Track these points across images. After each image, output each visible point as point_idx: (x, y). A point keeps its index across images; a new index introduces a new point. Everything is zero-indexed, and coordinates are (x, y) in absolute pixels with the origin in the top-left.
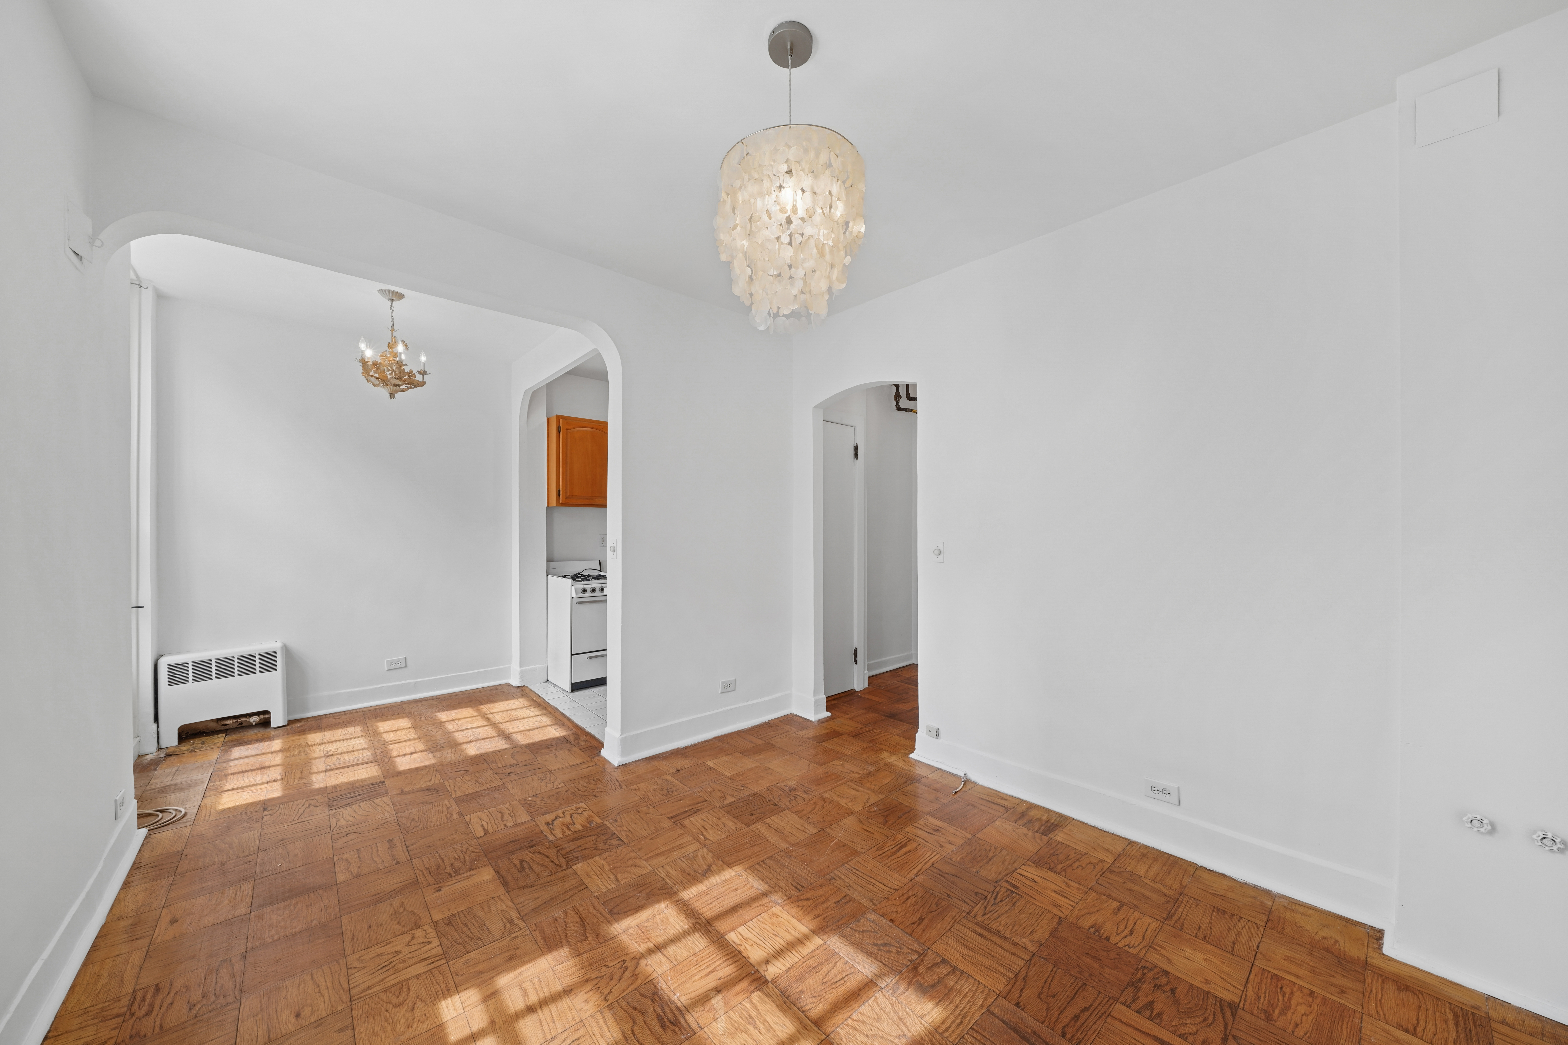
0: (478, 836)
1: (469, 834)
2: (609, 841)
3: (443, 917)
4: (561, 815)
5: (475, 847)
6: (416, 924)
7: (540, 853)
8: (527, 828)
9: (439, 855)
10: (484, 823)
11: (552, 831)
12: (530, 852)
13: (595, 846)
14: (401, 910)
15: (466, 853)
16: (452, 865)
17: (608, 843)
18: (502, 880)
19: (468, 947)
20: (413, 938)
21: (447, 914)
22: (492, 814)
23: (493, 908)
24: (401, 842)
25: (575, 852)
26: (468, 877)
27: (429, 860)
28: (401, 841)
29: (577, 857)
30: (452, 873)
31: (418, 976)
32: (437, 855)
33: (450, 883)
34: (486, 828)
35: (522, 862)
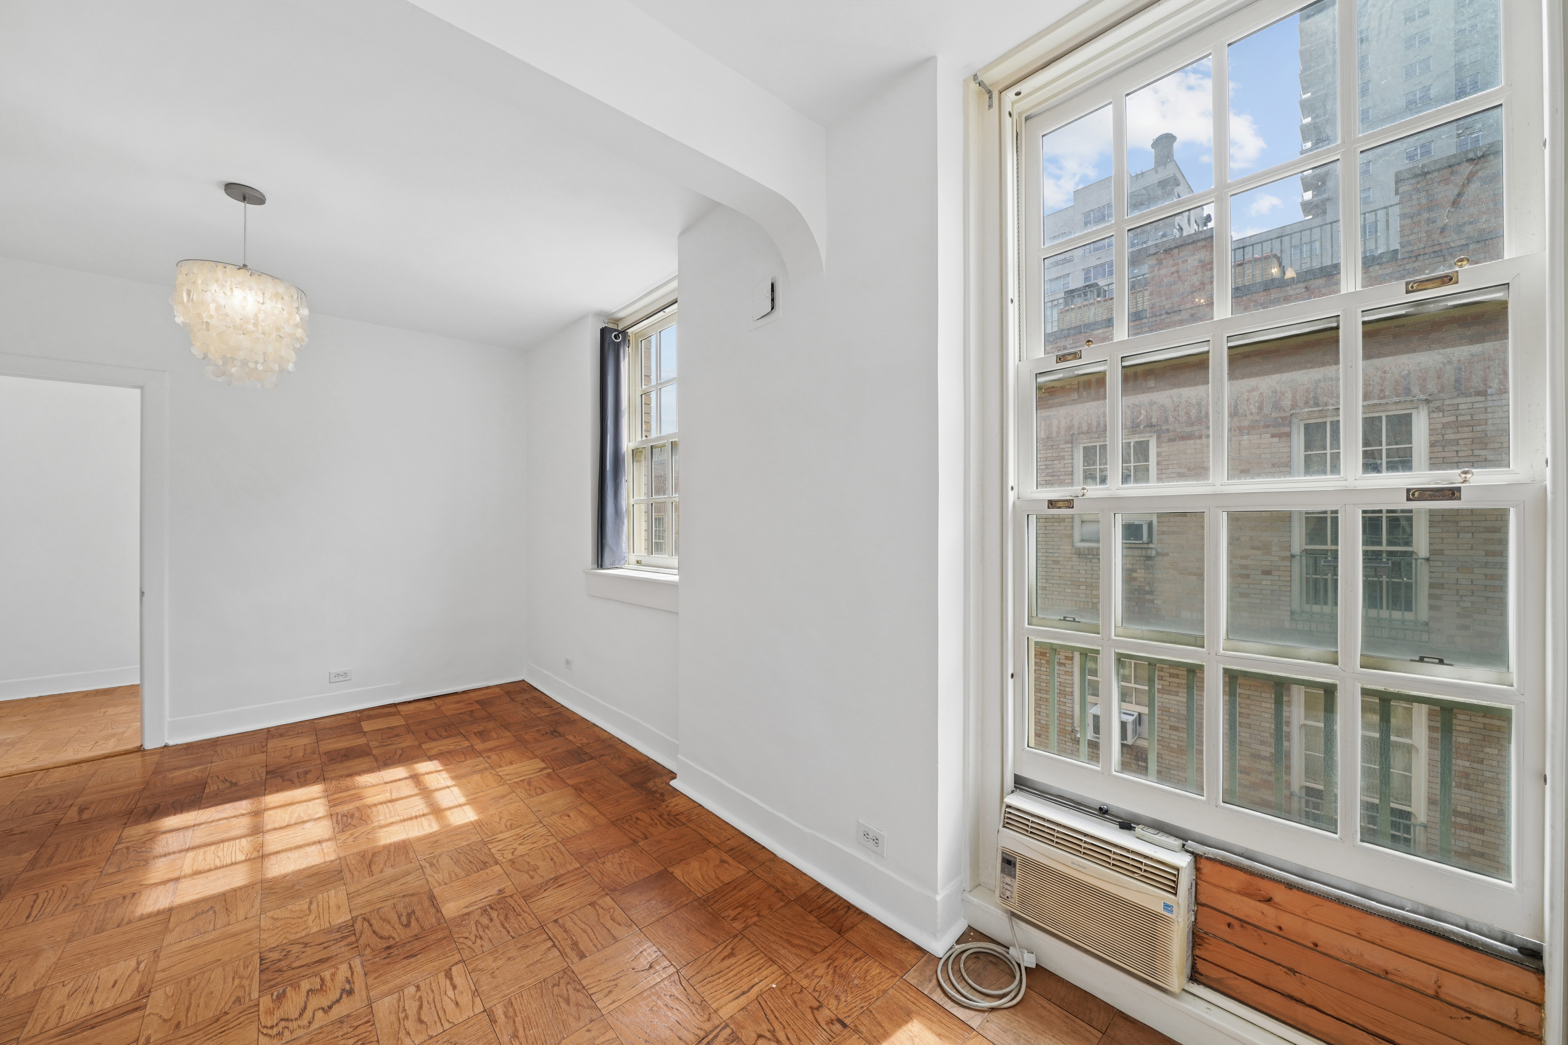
0: (460, 965)
1: (474, 970)
2: (280, 958)
3: (491, 868)
4: (320, 1014)
5: (464, 947)
6: (513, 862)
7: (381, 938)
8: (386, 982)
9: (509, 933)
10: (450, 993)
11: (350, 976)
12: (394, 938)
13: (303, 950)
14: (531, 873)
15: (476, 936)
16: (491, 920)
17: (283, 954)
18: (435, 902)
19: (468, 848)
20: (513, 853)
21: (488, 871)
22: (436, 1018)
23: (446, 875)
24: (566, 954)
25: (337, 939)
26: (471, 905)
27: (520, 926)
28: (567, 956)
29: (338, 932)
30: (489, 910)
31: (502, 832)
32: (512, 934)
33: (490, 898)
34: (448, 982)
35: (408, 925)
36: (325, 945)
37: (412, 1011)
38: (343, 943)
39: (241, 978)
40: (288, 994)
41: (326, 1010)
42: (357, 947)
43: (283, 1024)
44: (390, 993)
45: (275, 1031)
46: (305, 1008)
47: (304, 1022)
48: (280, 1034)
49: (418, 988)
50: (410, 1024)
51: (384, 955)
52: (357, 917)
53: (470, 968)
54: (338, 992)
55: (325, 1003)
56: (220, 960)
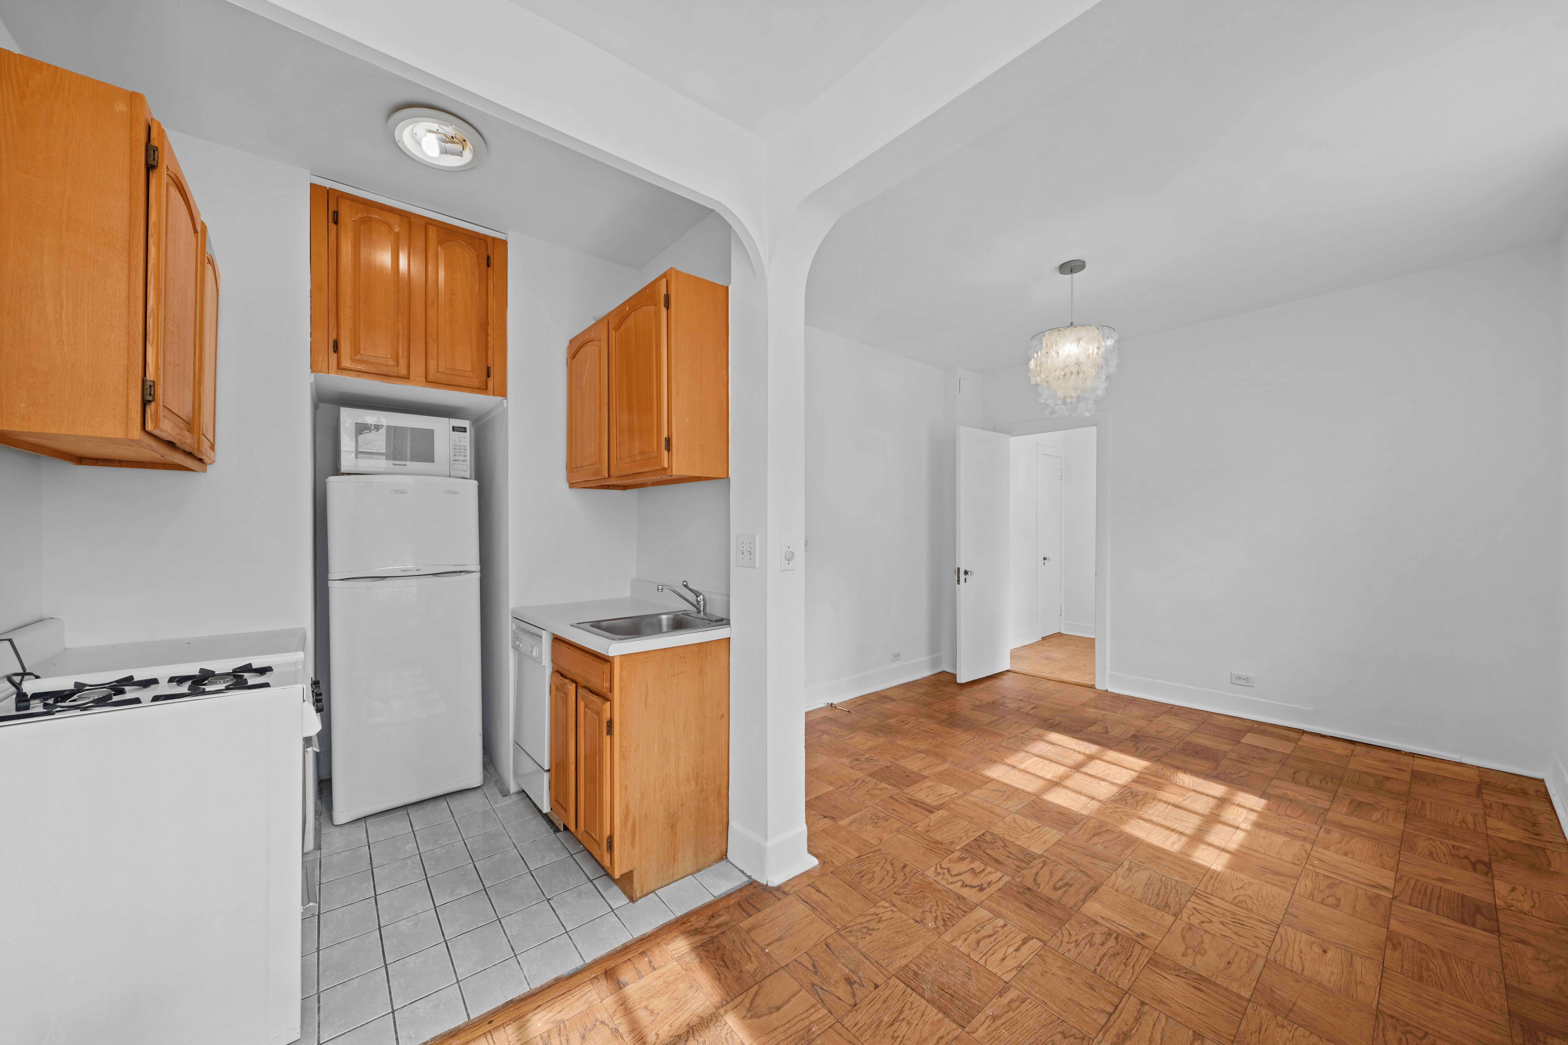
0: (1040, 944)
1: (1041, 956)
2: (989, 841)
3: (1166, 915)
4: (960, 883)
5: (1060, 938)
6: (1190, 929)
7: (1035, 880)
8: (999, 904)
9: (1098, 965)
10: (1011, 950)
11: (993, 882)
12: (1038, 888)
13: (1000, 847)
14: (1190, 951)
15: (1076, 941)
16: (1103, 944)
17: (993, 841)
18: (1091, 894)
19: (1173, 884)
20: (1203, 922)
21: (1159, 913)
22: (985, 951)
23: (1127, 886)
24: (1107, 1030)
25: (1018, 858)
26: (1107, 920)
27: (1112, 972)
28: (1105, 1033)
29: (1025, 855)
30: (1113, 937)
31: (1223, 899)
32: (1099, 969)
33: (1127, 931)
34: (1020, 943)
35: (1057, 889)
36: (1010, 855)
37: (983, 933)
38: (1017, 863)
39: (966, 834)
40: (966, 861)
41: (964, 885)
42: (1019, 872)
43: (946, 871)
44: (992, 911)
45: (939, 870)
46: (960, 875)
47: (950, 880)
48: (939, 874)
49: (1005, 925)
50: (973, 937)
51: (1021, 890)
52: (1044, 856)
53: (1042, 952)
54: (979, 883)
55: (968, 882)
56: (973, 819)
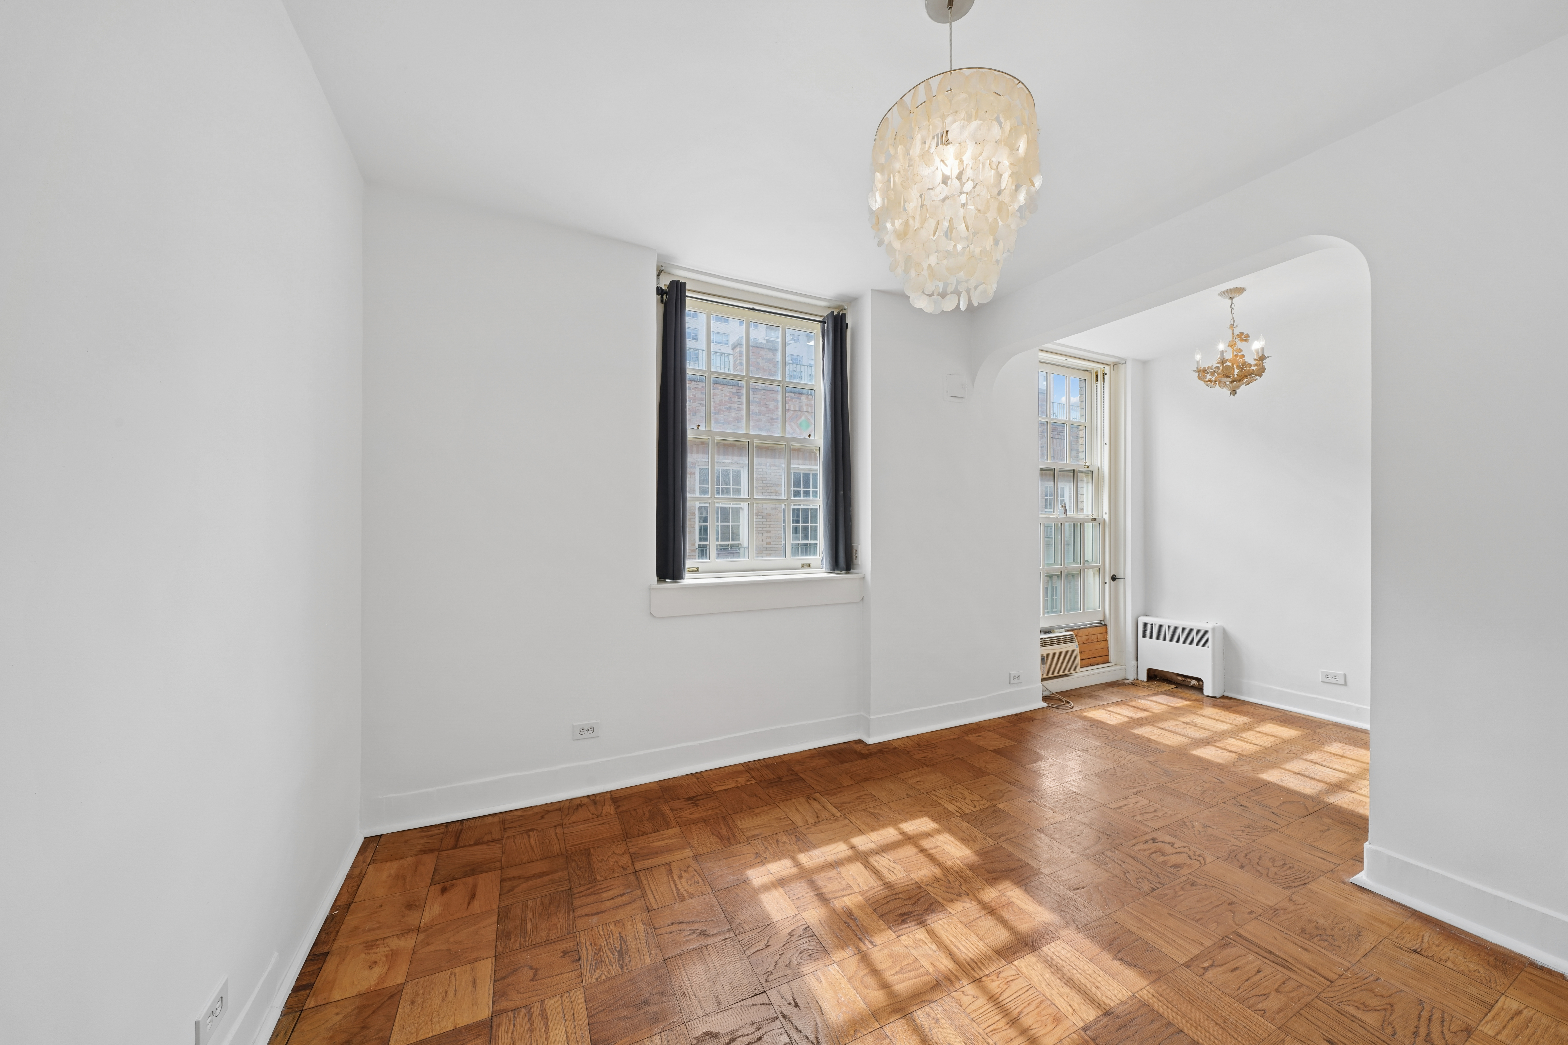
0: (1107, 806)
3: (1002, 808)
4: (1176, 846)
8: (1137, 828)
20: (978, 801)
31: (946, 809)
39: (1176, 892)
